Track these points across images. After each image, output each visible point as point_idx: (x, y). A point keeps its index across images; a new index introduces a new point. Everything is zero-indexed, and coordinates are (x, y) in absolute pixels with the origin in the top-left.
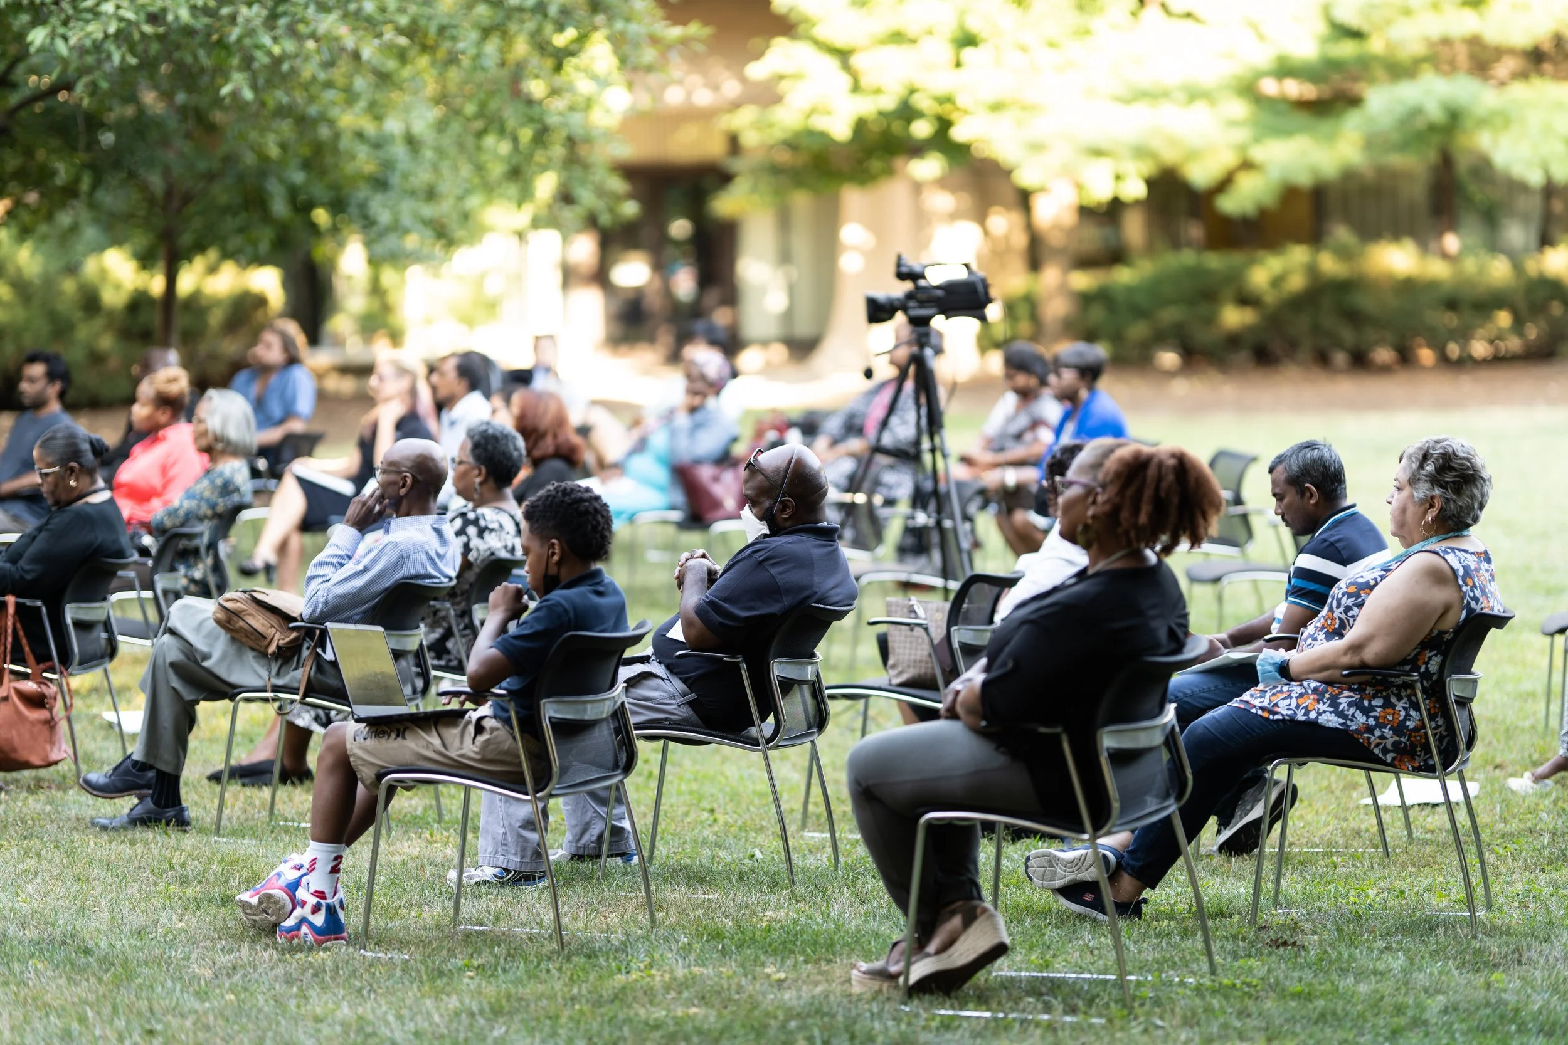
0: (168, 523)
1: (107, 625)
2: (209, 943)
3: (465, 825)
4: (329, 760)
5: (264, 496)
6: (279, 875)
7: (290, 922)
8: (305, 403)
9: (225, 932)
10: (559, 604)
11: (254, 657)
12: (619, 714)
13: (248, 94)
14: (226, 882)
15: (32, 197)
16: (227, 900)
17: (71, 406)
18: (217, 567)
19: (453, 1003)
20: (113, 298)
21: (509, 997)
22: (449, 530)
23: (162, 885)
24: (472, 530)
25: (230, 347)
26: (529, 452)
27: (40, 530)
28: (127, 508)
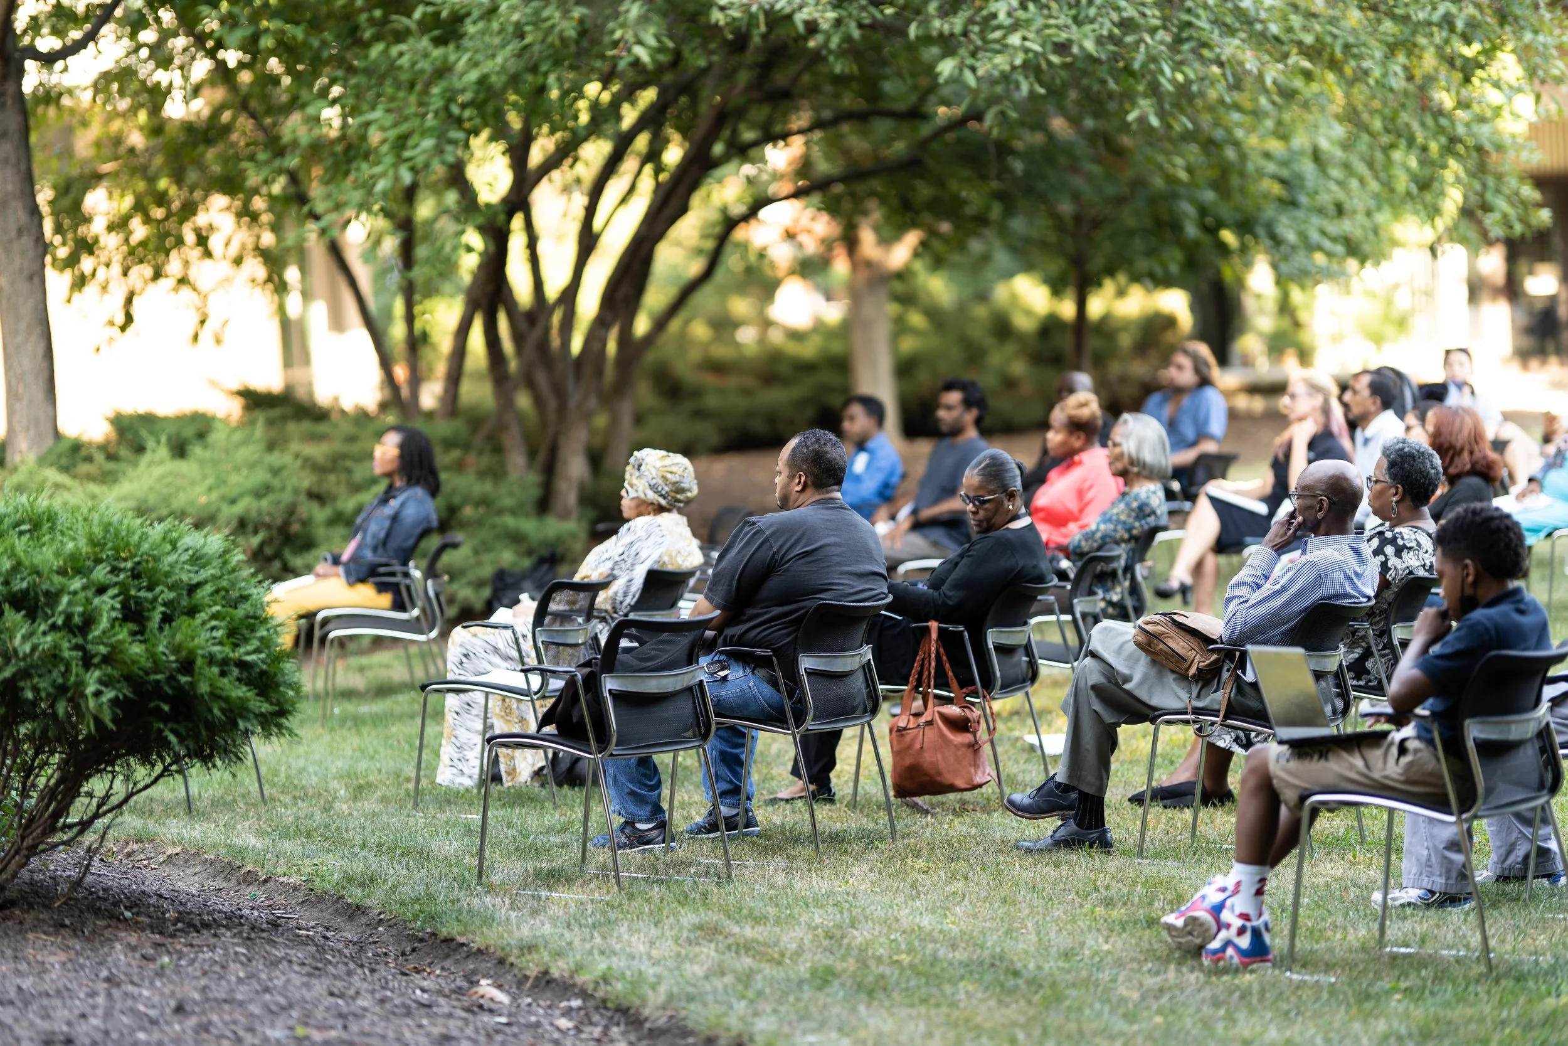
0: (1085, 547)
1: (1028, 649)
2: (1135, 965)
3: (1390, 846)
4: (1252, 782)
5: (1179, 517)
6: (1203, 897)
7: (1215, 945)
8: (1217, 425)
9: (1151, 954)
10: (1479, 623)
11: (1176, 680)
12: (1544, 734)
13: (1154, 121)
14: (1150, 904)
15: (945, 227)
16: (1152, 922)
17: (986, 430)
18: (1135, 590)
19: (1381, 1026)
20: (1023, 323)
21: (1437, 1021)
22: (1367, 549)
23: (1088, 907)
24: (1389, 550)
25: (1139, 369)
26: (1445, 469)
27: (962, 556)
28: (1045, 532)
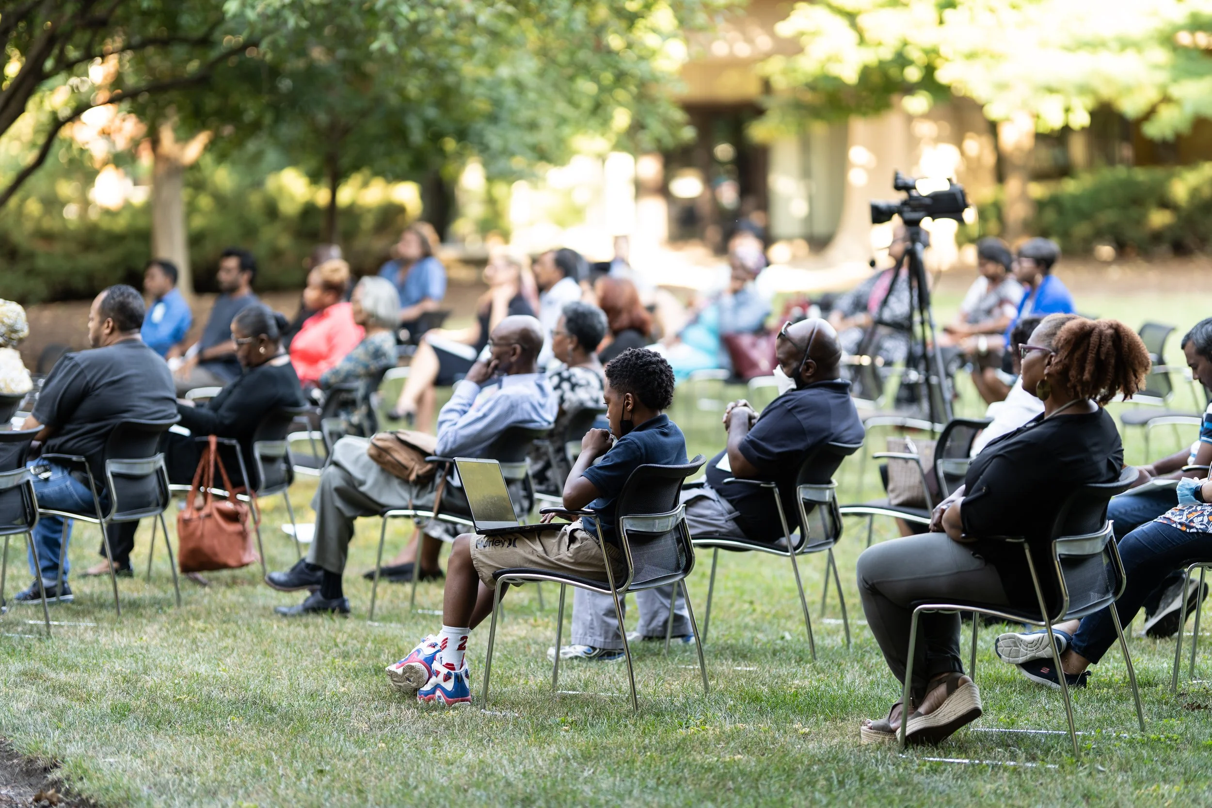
0: (333, 380)
1: (286, 459)
2: (365, 704)
3: (562, 613)
4: (457, 563)
6: (418, 651)
7: (427, 688)
8: (436, 287)
9: (378, 695)
10: (633, 442)
11: (400, 484)
12: (680, 528)
13: (392, 49)
14: (378, 656)
15: (228, 130)
16: (378, 671)
18: (370, 415)
19: (553, 750)
20: (289, 207)
21: (596, 746)
22: (549, 384)
23: (329, 658)
24: (566, 386)
25: (378, 245)
26: (610, 324)
27: (235, 386)
28: (301, 370)
